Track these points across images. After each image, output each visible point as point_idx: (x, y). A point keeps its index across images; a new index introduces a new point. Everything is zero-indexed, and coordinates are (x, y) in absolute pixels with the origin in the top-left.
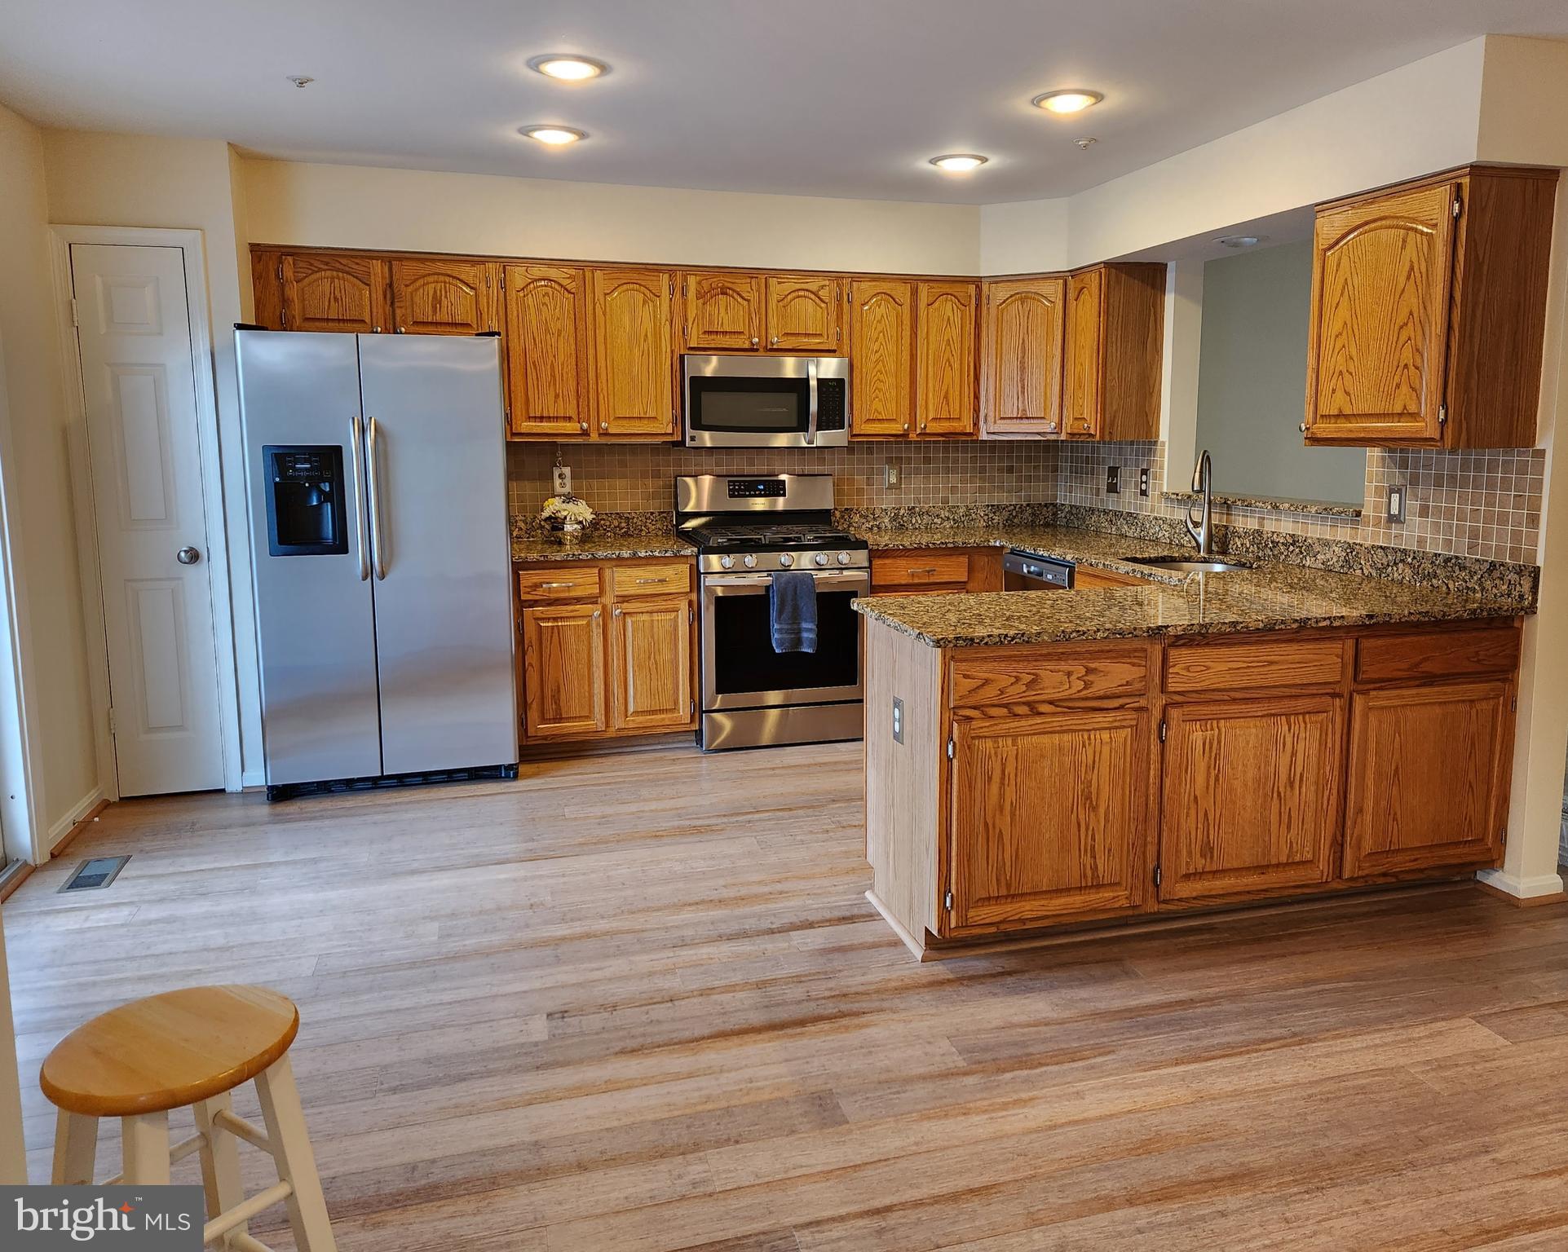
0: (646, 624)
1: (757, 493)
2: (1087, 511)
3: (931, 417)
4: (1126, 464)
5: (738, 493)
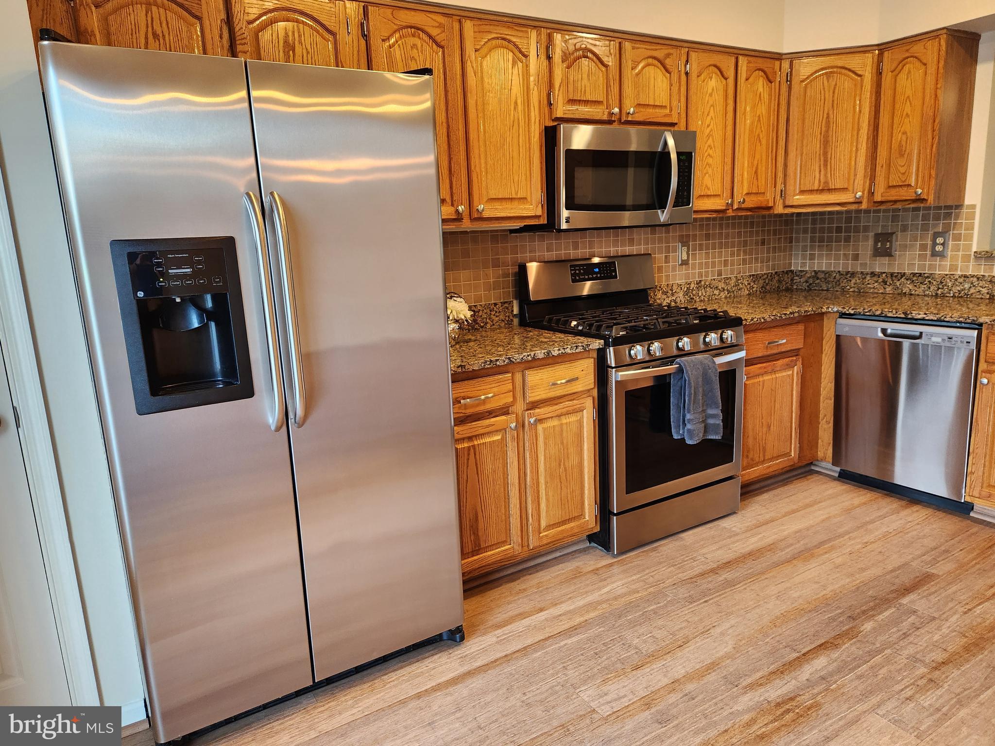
0: (557, 429)
1: (594, 276)
2: (842, 274)
3: (745, 192)
4: (904, 229)
5: (579, 277)
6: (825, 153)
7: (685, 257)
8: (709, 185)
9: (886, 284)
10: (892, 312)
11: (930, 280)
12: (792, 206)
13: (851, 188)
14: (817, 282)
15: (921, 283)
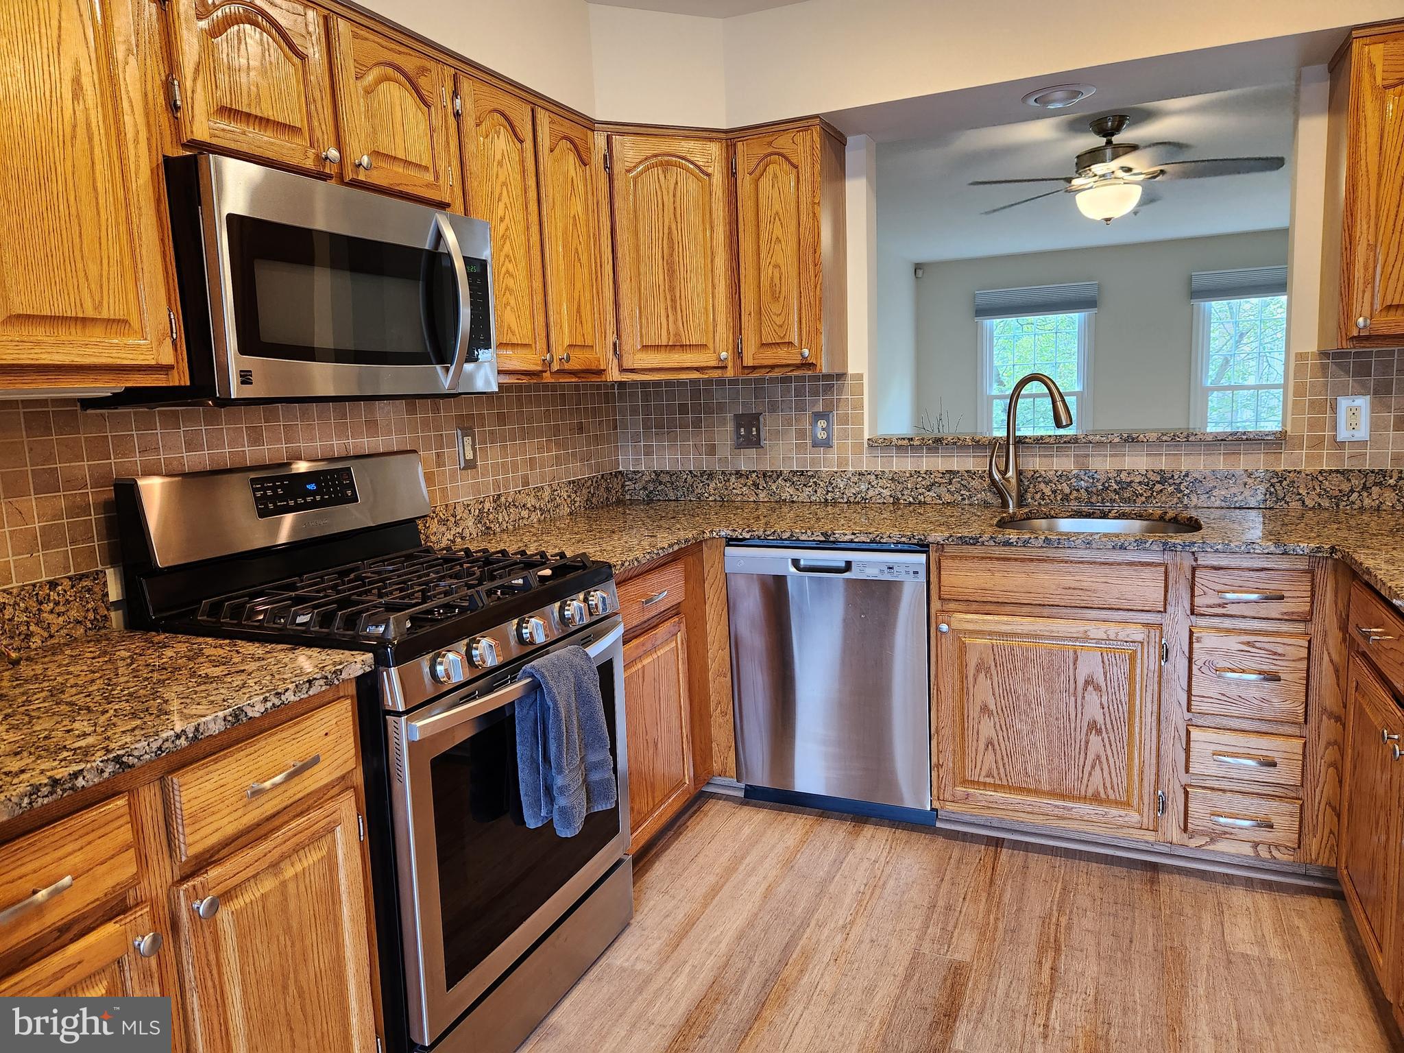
0: (272, 900)
1: (309, 499)
2: (695, 476)
3: (567, 342)
4: (773, 408)
5: (275, 505)
6: (672, 289)
7: (470, 456)
8: (514, 326)
9: (758, 488)
10: (806, 533)
11: (815, 480)
12: (632, 371)
13: (711, 345)
14: (659, 488)
15: (804, 485)
